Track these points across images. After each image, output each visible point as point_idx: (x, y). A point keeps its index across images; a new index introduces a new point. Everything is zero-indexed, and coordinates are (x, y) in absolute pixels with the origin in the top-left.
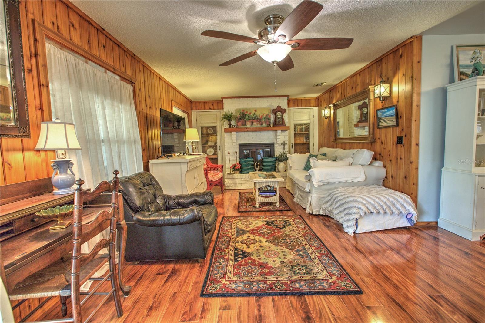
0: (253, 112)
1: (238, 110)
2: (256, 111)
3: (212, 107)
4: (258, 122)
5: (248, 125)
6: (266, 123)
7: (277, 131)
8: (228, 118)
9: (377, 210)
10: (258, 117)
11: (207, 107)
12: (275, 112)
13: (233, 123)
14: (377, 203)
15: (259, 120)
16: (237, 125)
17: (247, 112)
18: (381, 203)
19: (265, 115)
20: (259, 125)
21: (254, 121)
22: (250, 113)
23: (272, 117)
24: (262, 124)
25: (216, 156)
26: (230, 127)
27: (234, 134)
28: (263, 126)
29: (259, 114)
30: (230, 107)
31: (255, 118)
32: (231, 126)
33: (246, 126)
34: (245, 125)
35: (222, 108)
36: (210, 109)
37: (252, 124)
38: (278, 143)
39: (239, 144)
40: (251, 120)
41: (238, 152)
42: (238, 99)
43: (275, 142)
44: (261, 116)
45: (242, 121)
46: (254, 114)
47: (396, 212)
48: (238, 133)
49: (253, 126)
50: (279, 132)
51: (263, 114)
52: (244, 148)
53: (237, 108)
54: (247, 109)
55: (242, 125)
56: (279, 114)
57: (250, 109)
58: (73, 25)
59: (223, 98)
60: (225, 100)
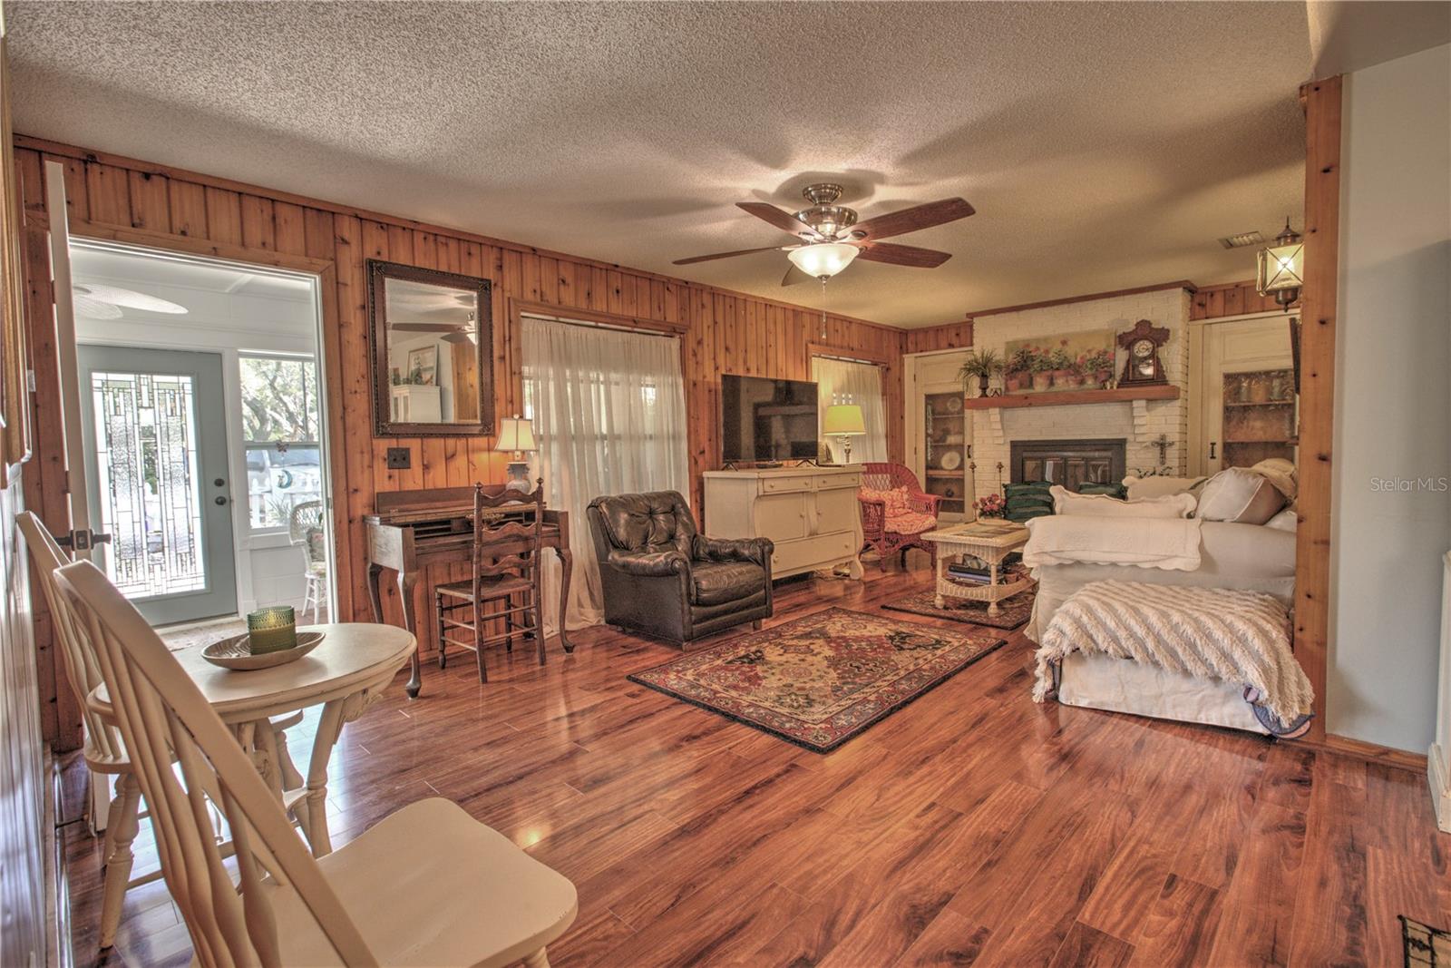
0: (1058, 347)
1: (1010, 346)
2: (1064, 343)
3: (955, 341)
4: (1070, 378)
5: (1040, 386)
6: (1096, 378)
7: (1131, 401)
8: (982, 369)
10: (1072, 361)
11: (944, 343)
12: (1126, 341)
13: (995, 383)
14: (1127, 628)
15: (1074, 369)
16: (1007, 389)
17: (1038, 349)
18: (1140, 631)
19: (1094, 355)
20: (1072, 386)
21: (1057, 373)
22: (1047, 352)
23: (1121, 357)
24: (1082, 382)
26: (984, 395)
27: (995, 413)
28: (1085, 386)
29: (1074, 352)
30: (992, 339)
31: (1061, 364)
32: (988, 391)
33: (1031, 391)
34: (1031, 385)
35: (969, 342)
36: (951, 346)
37: (1052, 384)
38: (1140, 439)
39: (1012, 442)
40: (1050, 373)
41: (1007, 462)
42: (1014, 315)
43: (1130, 438)
44: (1082, 358)
45: (1020, 375)
46: (1058, 353)
48: (1008, 413)
49: (1054, 389)
50: (1139, 405)
51: (1089, 351)
52: (1025, 454)
53: (1010, 339)
54: (1038, 340)
55: (1021, 386)
56: (1142, 348)
57: (1046, 339)
58: (563, 281)
59: (971, 316)
60: (975, 320)
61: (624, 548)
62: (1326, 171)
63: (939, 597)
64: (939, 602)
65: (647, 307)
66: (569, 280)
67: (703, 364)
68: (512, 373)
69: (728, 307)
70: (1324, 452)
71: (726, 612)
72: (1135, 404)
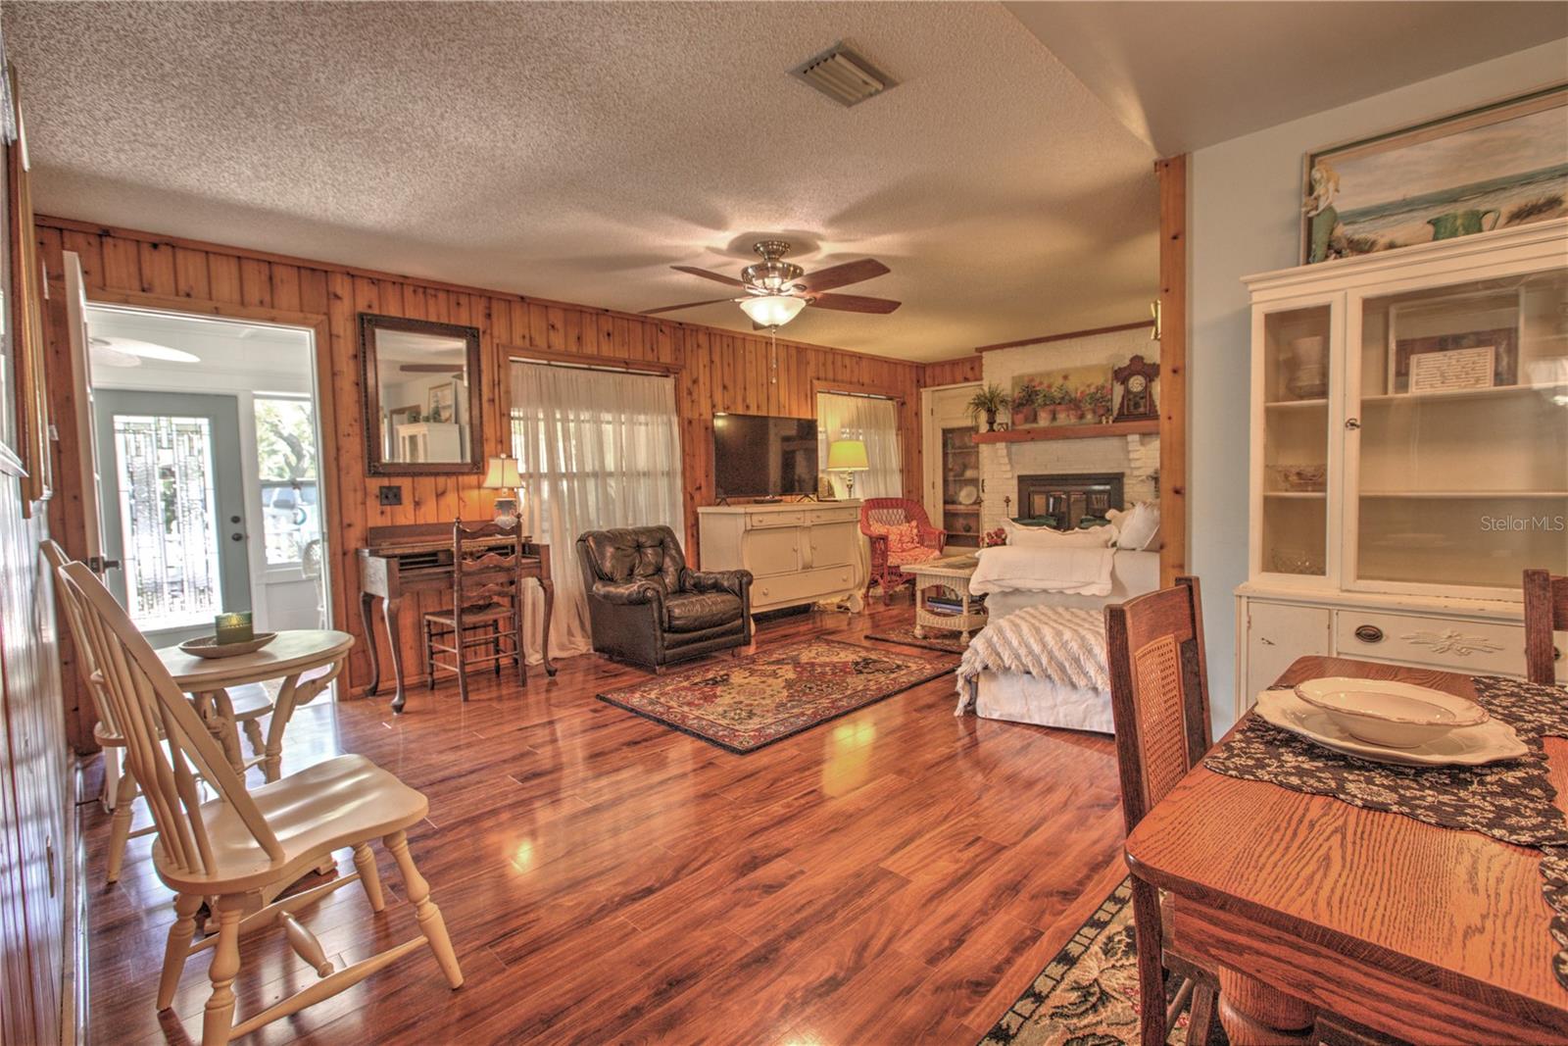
0: (1060, 381)
1: (1016, 381)
2: (1066, 378)
3: (970, 375)
4: (1071, 412)
5: (1044, 421)
6: (1094, 412)
7: (1126, 435)
8: (988, 404)
9: (1022, 664)
10: (1073, 396)
11: (959, 377)
12: (1121, 375)
13: (1003, 417)
14: (1027, 646)
15: (1074, 404)
16: (1013, 423)
17: (1041, 383)
18: (1037, 648)
19: (1093, 389)
20: (1073, 420)
21: (1059, 408)
22: (1050, 386)
23: (1118, 391)
24: (1082, 417)
25: (976, 507)
26: (991, 430)
27: (1001, 446)
28: (1084, 421)
29: (1075, 386)
30: (1002, 374)
31: (1063, 398)
32: (995, 427)
33: (1035, 425)
34: (1035, 420)
35: (979, 376)
36: (966, 380)
37: (1054, 418)
38: (1136, 473)
39: (1019, 477)
40: (1052, 407)
41: (1014, 497)
42: (1020, 349)
43: (1127, 472)
44: (1082, 393)
45: (1025, 410)
46: (1061, 388)
47: (1081, 682)
48: (1015, 447)
49: (1056, 424)
50: (1134, 438)
51: (1089, 386)
52: (1032, 489)
53: (1016, 374)
54: (1041, 375)
55: (1026, 420)
56: (1136, 383)
57: (1049, 374)
58: (553, 327)
59: (980, 350)
60: (984, 354)
61: (607, 579)
62: (1175, 238)
63: (918, 627)
64: (918, 632)
65: (640, 349)
66: (559, 325)
67: (699, 402)
68: (502, 415)
69: (725, 346)
70: (1178, 485)
71: (700, 639)
72: (1130, 438)
